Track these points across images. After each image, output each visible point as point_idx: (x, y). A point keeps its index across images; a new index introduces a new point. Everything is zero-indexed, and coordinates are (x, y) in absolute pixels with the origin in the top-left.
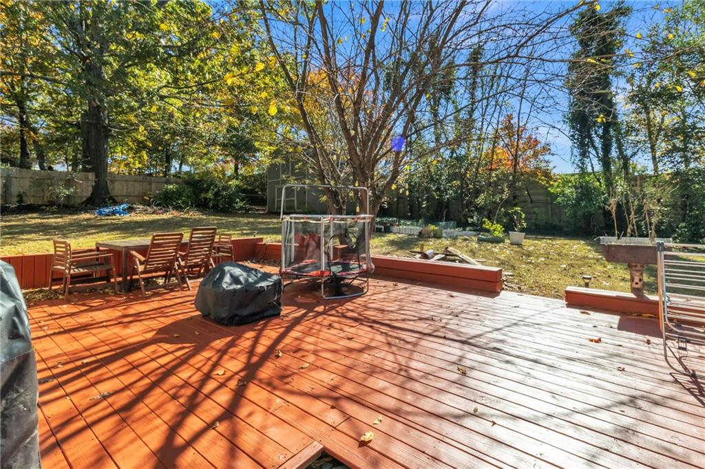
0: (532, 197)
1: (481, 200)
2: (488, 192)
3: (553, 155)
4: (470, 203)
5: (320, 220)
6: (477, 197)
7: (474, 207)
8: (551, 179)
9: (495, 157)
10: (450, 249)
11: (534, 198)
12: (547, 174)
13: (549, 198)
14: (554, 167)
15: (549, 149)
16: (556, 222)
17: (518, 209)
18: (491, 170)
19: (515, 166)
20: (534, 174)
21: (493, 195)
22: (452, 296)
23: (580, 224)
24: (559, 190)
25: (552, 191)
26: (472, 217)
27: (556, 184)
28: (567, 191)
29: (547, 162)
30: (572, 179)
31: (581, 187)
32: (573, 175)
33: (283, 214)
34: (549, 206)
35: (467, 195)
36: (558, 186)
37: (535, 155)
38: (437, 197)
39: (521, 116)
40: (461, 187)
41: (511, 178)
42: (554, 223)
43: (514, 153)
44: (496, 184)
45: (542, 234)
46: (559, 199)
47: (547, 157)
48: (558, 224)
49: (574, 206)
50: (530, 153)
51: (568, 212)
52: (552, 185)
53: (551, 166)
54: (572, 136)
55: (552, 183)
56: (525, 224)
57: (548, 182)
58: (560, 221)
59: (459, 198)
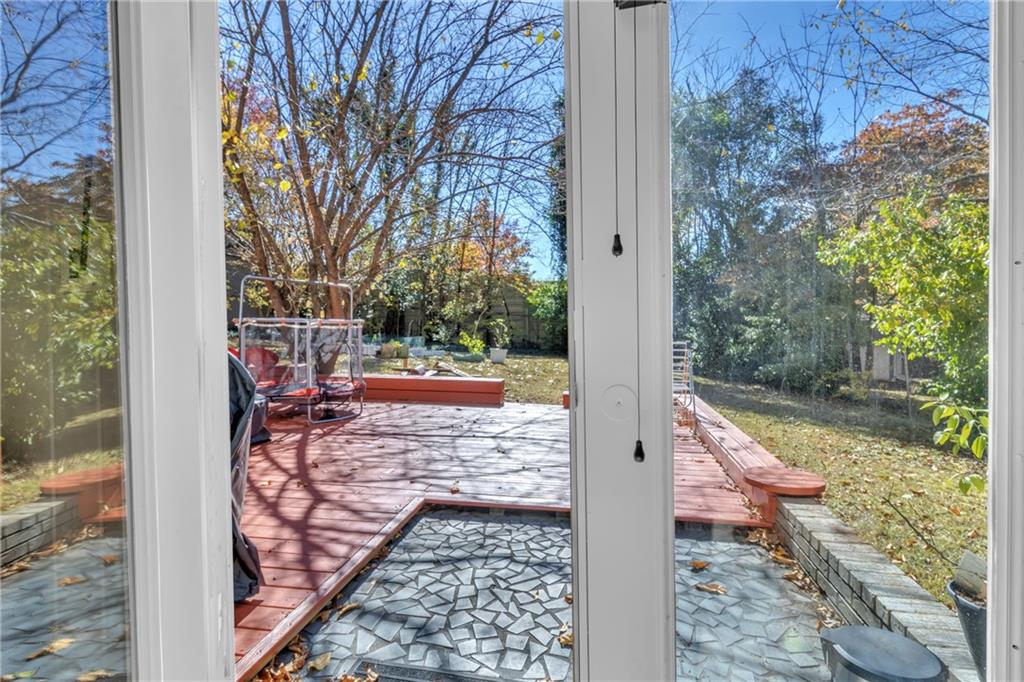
0: (509, 308)
1: (449, 310)
2: (457, 300)
3: (532, 256)
4: (433, 314)
5: (305, 324)
6: (443, 306)
7: (440, 319)
8: (530, 285)
9: (466, 253)
10: (441, 364)
11: (511, 309)
12: (525, 279)
13: (527, 310)
14: (534, 272)
15: (529, 250)
16: (534, 340)
17: (500, 321)
18: (461, 270)
19: (490, 267)
20: (511, 279)
21: (465, 304)
22: (459, 410)
23: (557, 341)
24: (538, 300)
25: (531, 301)
26: (437, 333)
27: (535, 293)
28: (547, 301)
29: (526, 265)
30: (552, 287)
31: (560, 297)
32: (553, 283)
33: (244, 316)
34: (527, 319)
35: (430, 303)
36: (537, 296)
37: (514, 255)
38: (389, 304)
39: (498, 205)
40: (423, 292)
41: (486, 282)
42: (532, 340)
43: (489, 250)
44: (468, 290)
45: (520, 353)
46: (539, 311)
47: (526, 259)
48: (535, 341)
49: (552, 319)
50: (508, 252)
51: (547, 326)
52: (531, 294)
53: (531, 270)
54: (553, 236)
55: (530, 291)
56: (507, 339)
57: (527, 290)
58: (538, 338)
59: (421, 306)
